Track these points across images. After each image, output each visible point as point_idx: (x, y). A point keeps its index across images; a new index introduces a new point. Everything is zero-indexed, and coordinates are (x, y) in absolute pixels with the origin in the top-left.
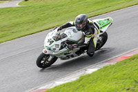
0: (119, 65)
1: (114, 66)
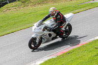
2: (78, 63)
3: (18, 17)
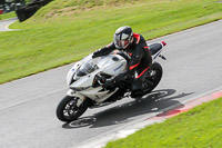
2: (214, 135)
3: (80, 29)
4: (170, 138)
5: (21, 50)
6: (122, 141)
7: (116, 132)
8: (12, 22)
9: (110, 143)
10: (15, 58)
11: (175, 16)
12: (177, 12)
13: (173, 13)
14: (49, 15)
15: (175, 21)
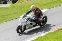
0: (55, 32)
1: (53, 32)
4: (55, 36)
5: (13, 12)
6: (42, 37)
7: (40, 34)
8: (11, 4)
9: (39, 37)
10: (12, 14)
11: (56, 2)
12: (57, 1)
13: (56, 1)
14: (21, 2)
15: (57, 3)
